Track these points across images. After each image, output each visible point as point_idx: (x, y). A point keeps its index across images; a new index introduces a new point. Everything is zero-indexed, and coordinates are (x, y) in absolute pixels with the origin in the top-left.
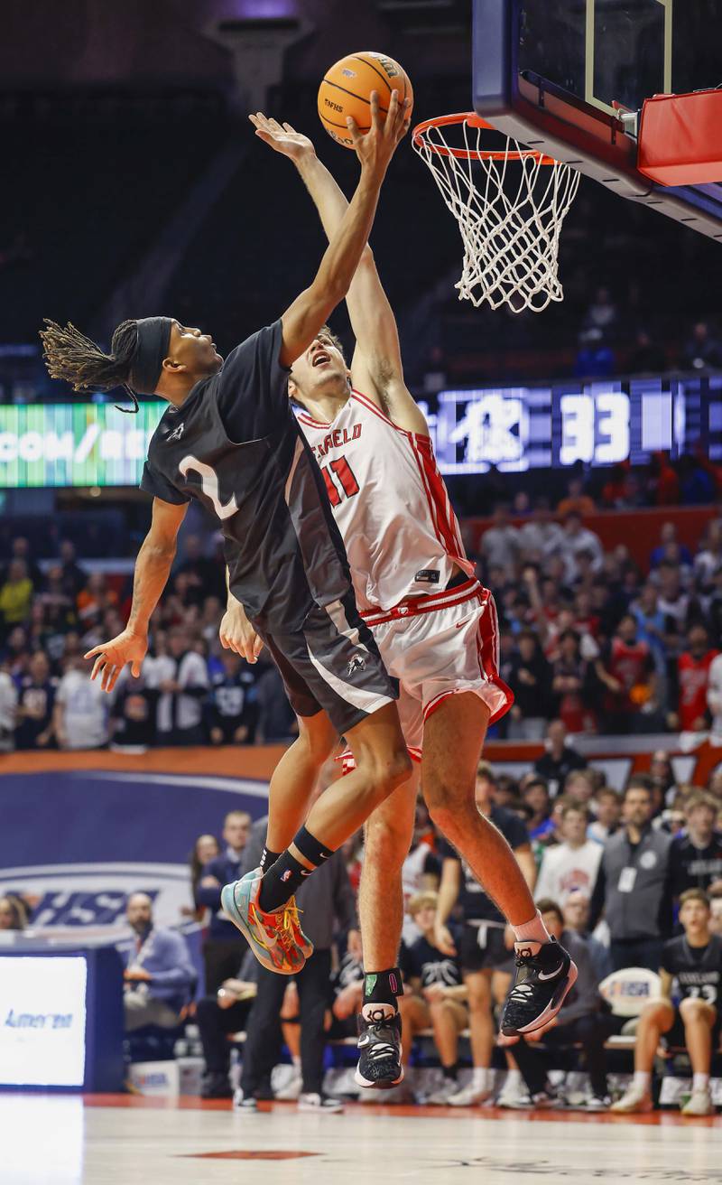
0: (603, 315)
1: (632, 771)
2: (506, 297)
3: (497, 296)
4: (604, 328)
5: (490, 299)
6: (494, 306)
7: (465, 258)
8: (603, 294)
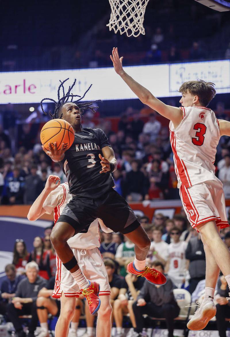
0: (159, 38)
1: (175, 213)
2: (126, 30)
3: (123, 29)
4: (158, 45)
5: (120, 30)
6: (121, 33)
7: (111, 14)
8: (159, 30)
